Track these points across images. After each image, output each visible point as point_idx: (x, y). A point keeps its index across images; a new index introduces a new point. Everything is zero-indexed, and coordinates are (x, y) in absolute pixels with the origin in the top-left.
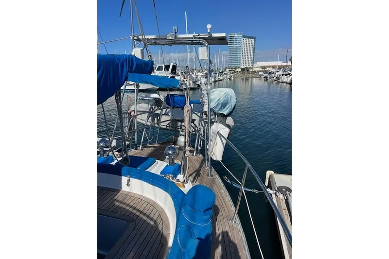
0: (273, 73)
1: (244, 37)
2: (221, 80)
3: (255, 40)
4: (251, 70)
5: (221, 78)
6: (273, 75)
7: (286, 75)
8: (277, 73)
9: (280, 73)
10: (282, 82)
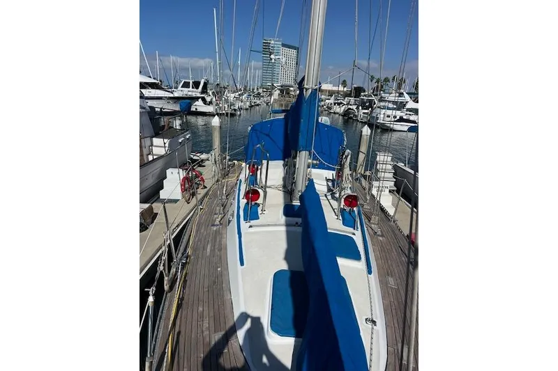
0: (322, 101)
1: (284, 45)
2: (258, 105)
3: (298, 52)
4: (293, 93)
5: (258, 102)
6: (323, 103)
7: (339, 104)
8: (327, 101)
9: (332, 101)
10: (334, 113)
